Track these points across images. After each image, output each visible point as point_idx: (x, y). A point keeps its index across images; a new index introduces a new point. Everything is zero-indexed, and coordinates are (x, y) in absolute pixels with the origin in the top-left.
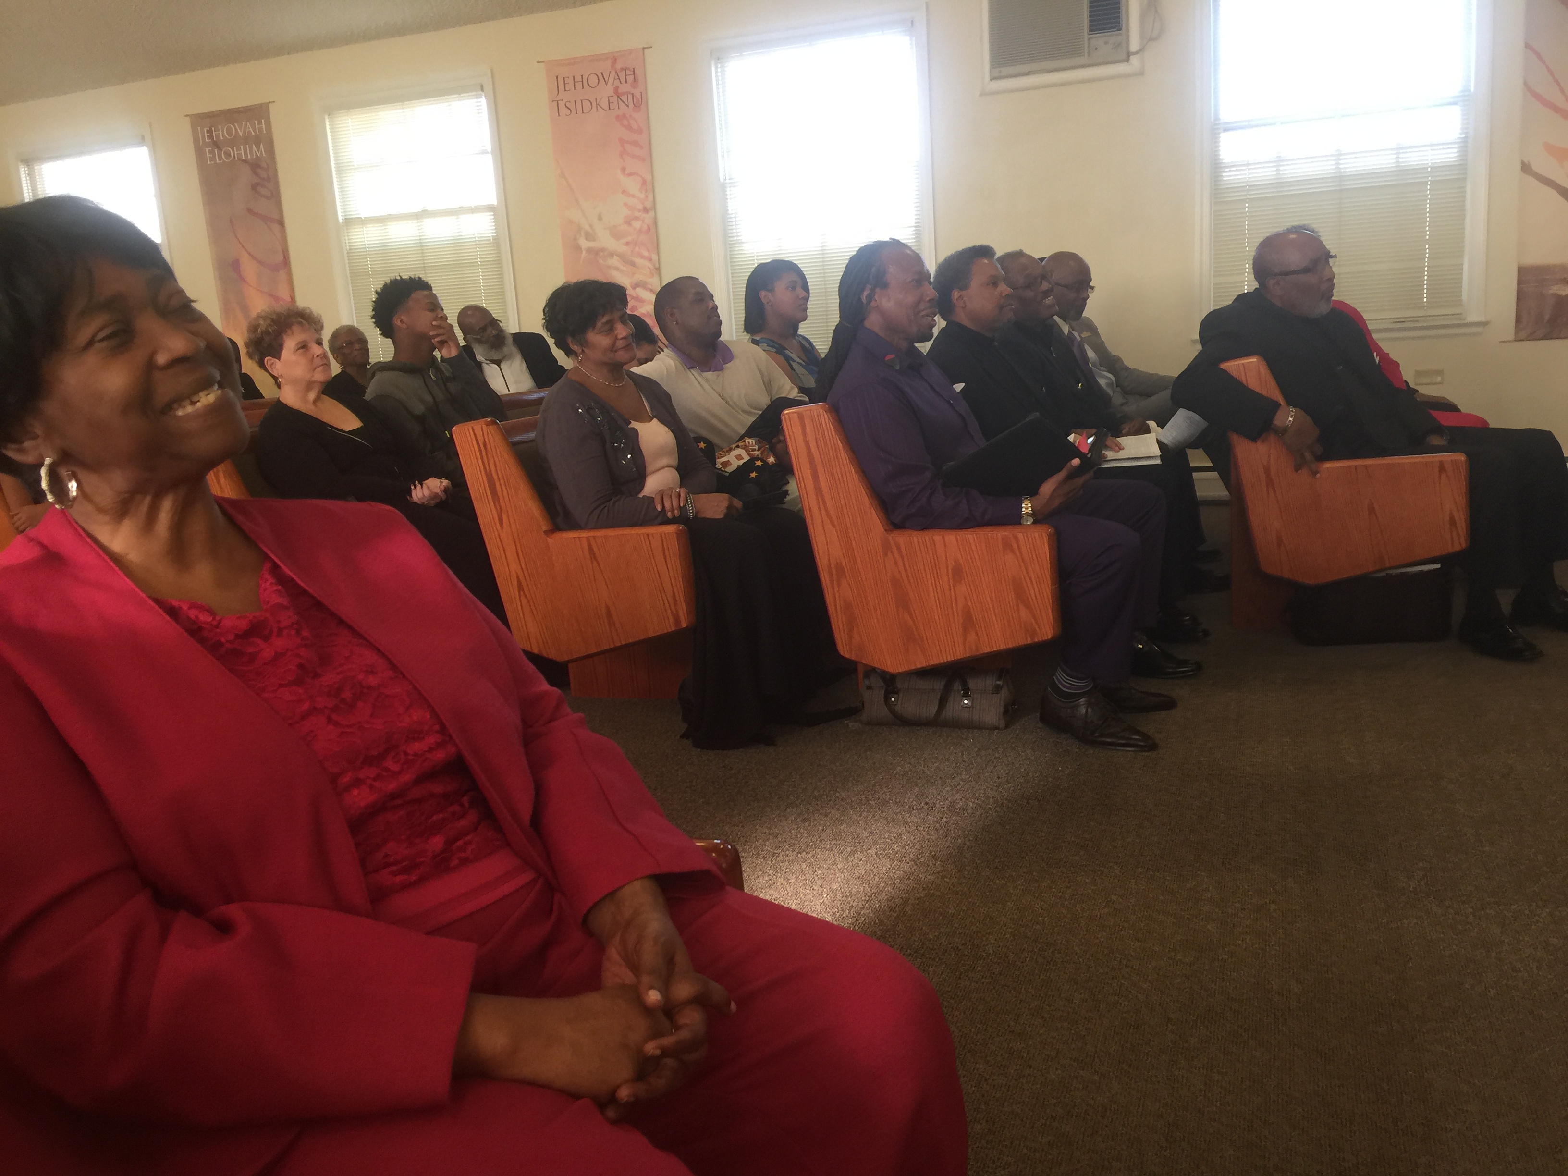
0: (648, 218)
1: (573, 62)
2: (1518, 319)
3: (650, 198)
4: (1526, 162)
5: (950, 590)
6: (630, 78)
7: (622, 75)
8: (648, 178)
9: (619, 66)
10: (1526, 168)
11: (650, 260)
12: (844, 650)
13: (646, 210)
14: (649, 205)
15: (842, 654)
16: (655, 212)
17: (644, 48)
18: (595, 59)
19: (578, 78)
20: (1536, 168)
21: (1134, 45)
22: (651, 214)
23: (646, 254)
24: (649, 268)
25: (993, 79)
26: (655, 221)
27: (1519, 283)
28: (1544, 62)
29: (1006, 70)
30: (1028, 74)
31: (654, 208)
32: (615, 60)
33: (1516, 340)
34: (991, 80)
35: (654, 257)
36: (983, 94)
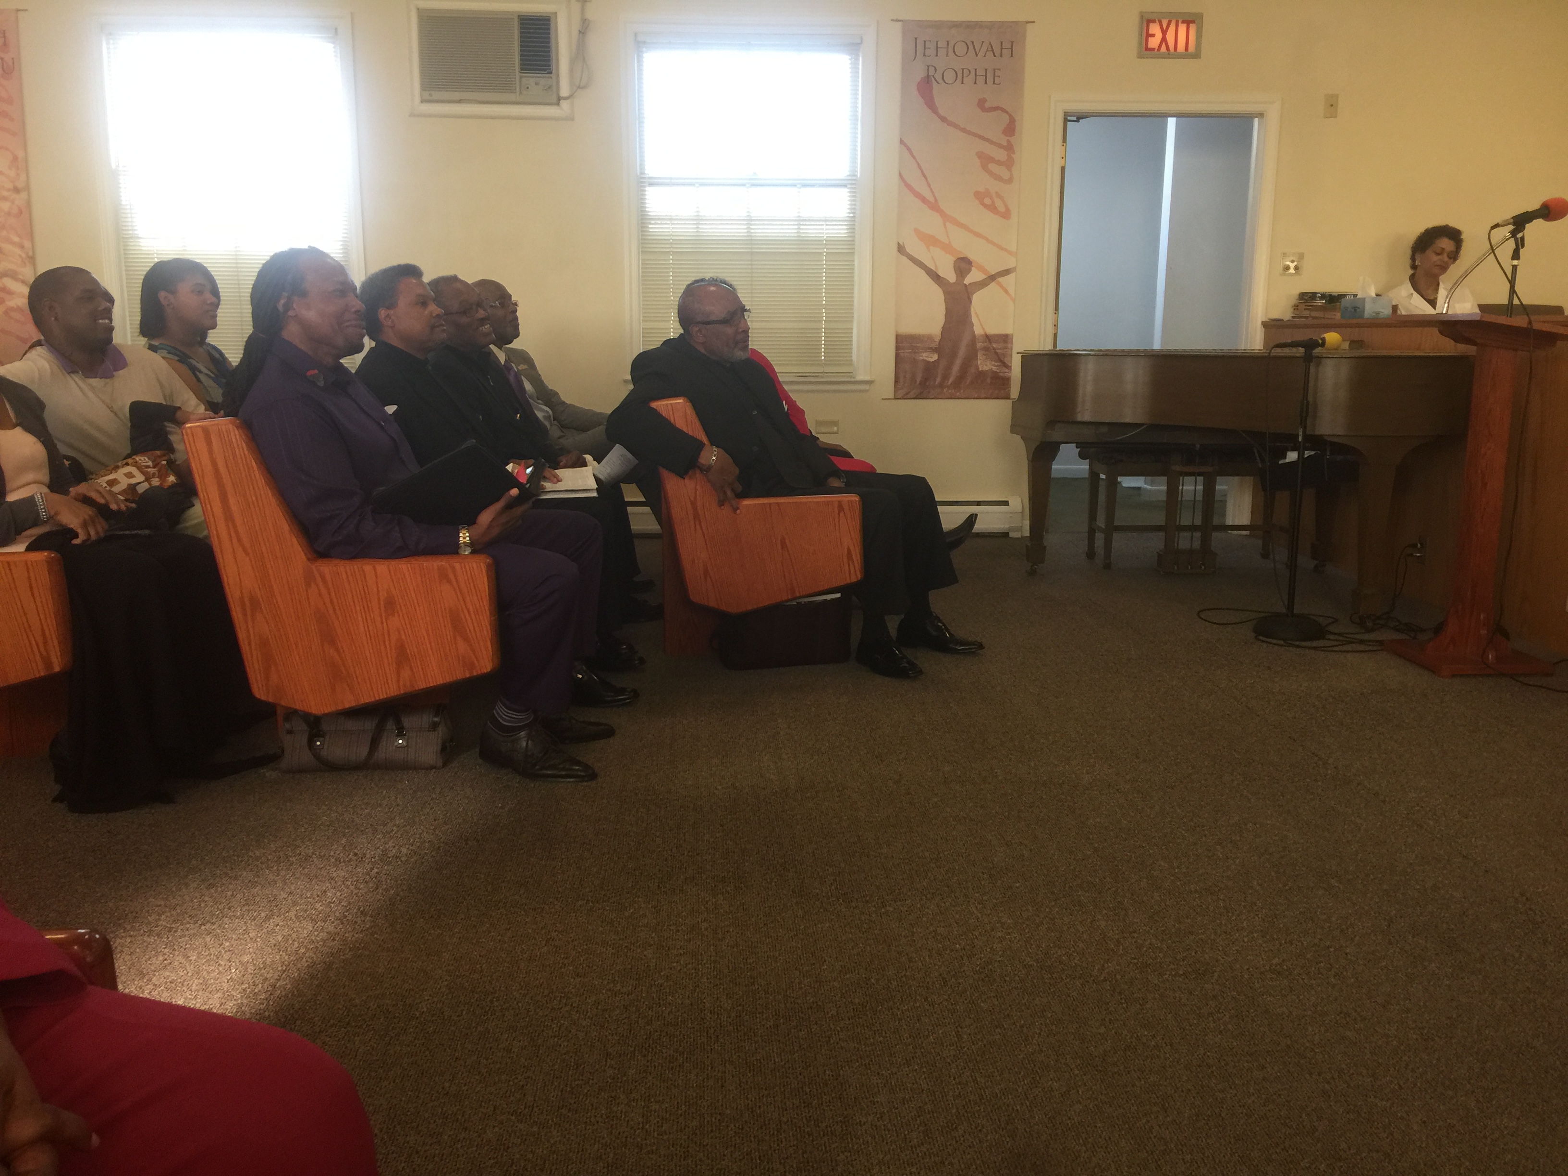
0: (20, 199)
2: (896, 381)
3: (23, 177)
4: (901, 243)
5: (382, 623)
8: (20, 154)
10: (901, 249)
11: (22, 247)
12: (260, 691)
13: (17, 190)
14: (20, 184)
15: (257, 695)
16: (29, 195)
17: (17, 11)
21: (564, 91)
22: (24, 195)
23: (16, 239)
24: (20, 256)
25: (424, 100)
26: (29, 204)
27: (897, 348)
28: (914, 158)
29: (437, 95)
30: (460, 101)
31: (27, 188)
33: (895, 399)
34: (422, 102)
35: (27, 244)
36: (412, 115)
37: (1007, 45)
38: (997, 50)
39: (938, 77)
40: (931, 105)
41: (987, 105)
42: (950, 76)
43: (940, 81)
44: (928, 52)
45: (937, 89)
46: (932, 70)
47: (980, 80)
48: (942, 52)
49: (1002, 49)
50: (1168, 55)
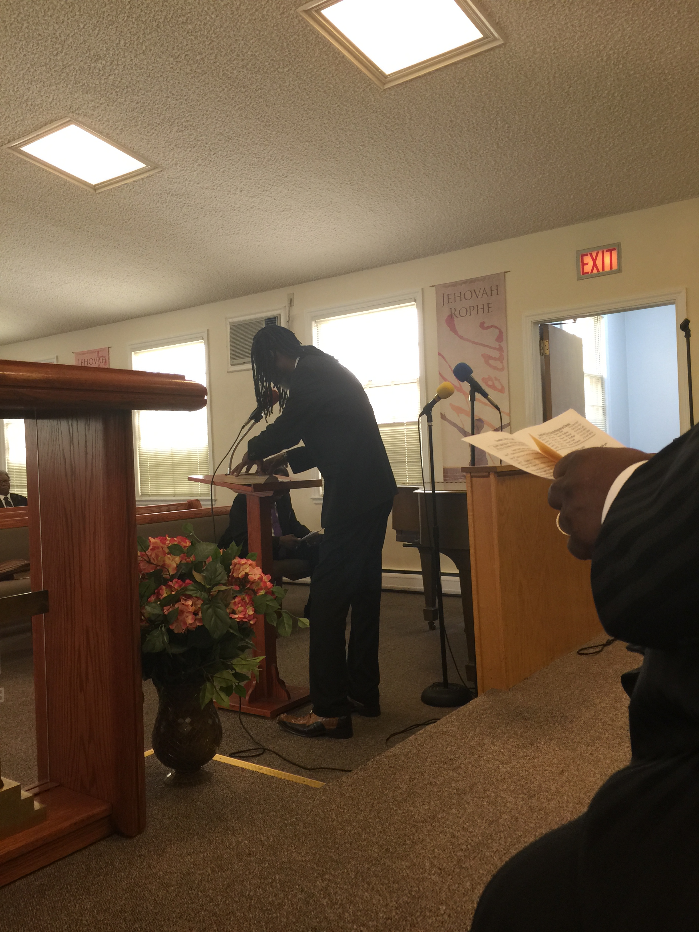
1: (83, 353)
4: (442, 414)
6: (104, 361)
7: (101, 359)
9: (100, 355)
10: (442, 417)
17: (109, 348)
18: (92, 352)
19: (86, 361)
20: (448, 417)
25: (232, 365)
27: (445, 477)
28: (447, 362)
29: (236, 362)
30: (244, 363)
32: (98, 352)
37: (494, 288)
38: (489, 293)
39: (457, 313)
40: (453, 329)
41: (486, 325)
42: (463, 312)
43: (458, 315)
44: (450, 301)
45: (457, 321)
46: (453, 310)
47: (481, 311)
48: (458, 299)
49: (491, 291)
50: (599, 275)
